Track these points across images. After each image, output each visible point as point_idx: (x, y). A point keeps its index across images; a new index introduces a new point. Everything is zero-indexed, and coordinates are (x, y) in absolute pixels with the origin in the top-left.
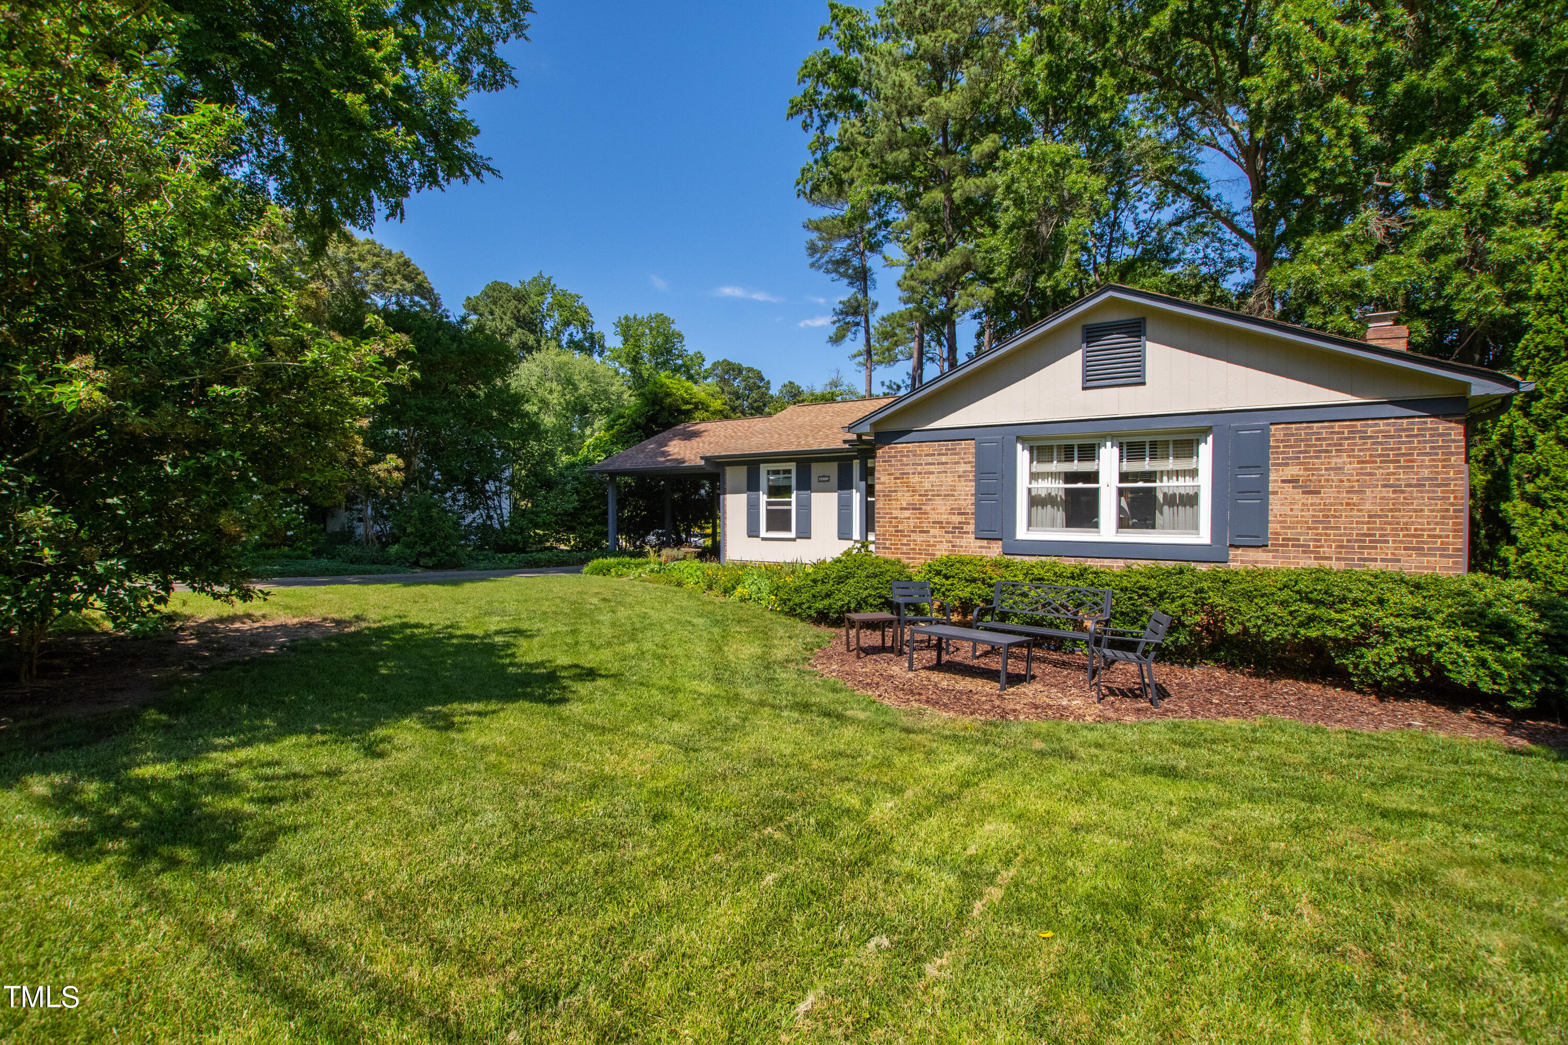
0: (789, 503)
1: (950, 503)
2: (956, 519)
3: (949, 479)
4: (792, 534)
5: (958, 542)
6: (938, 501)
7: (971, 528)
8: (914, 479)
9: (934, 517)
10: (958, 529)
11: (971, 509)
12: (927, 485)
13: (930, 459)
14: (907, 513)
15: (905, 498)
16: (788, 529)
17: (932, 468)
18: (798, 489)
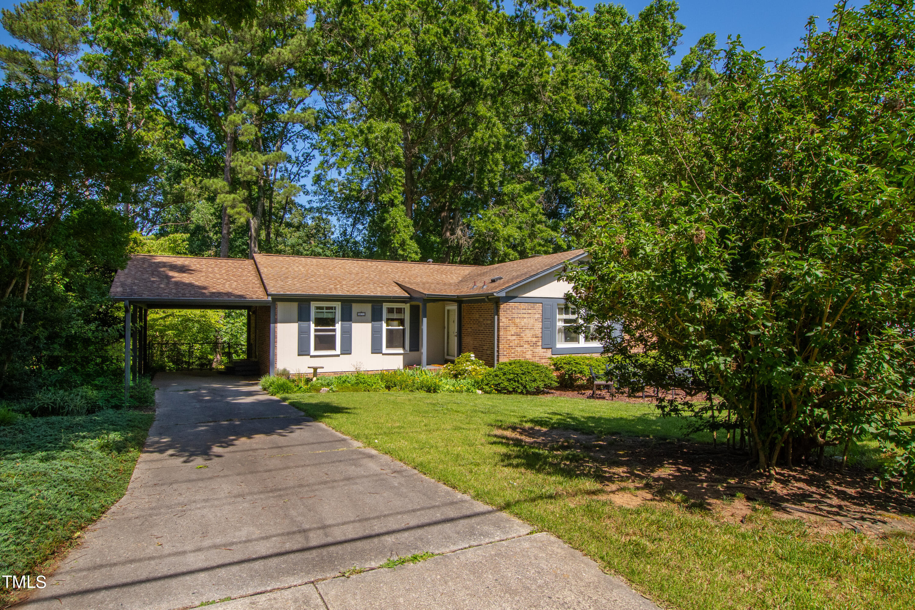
0: (334, 330)
1: (532, 332)
2: (534, 340)
3: (532, 321)
4: (338, 351)
5: (535, 350)
6: (527, 331)
7: (540, 344)
8: (517, 321)
9: (525, 339)
10: (535, 344)
11: (540, 335)
12: (523, 324)
13: (524, 311)
14: (514, 337)
15: (513, 330)
16: (334, 348)
17: (525, 316)
18: (342, 320)
